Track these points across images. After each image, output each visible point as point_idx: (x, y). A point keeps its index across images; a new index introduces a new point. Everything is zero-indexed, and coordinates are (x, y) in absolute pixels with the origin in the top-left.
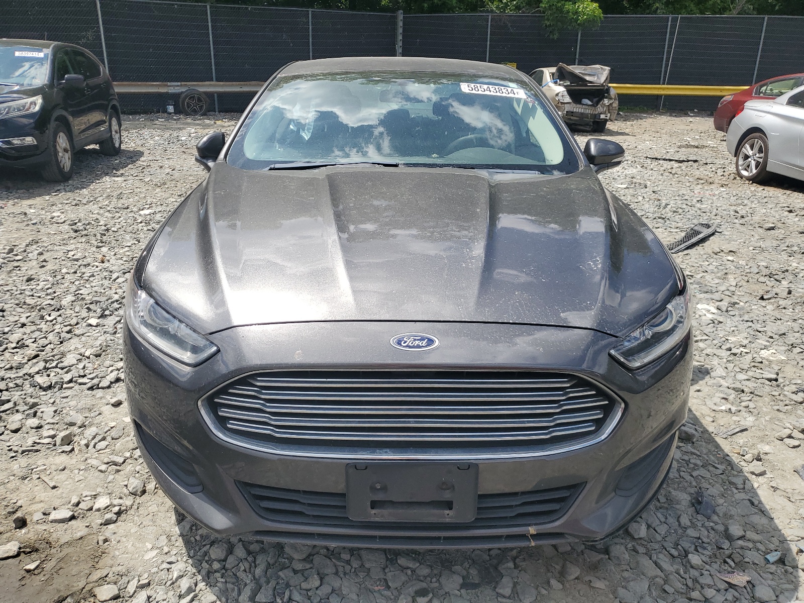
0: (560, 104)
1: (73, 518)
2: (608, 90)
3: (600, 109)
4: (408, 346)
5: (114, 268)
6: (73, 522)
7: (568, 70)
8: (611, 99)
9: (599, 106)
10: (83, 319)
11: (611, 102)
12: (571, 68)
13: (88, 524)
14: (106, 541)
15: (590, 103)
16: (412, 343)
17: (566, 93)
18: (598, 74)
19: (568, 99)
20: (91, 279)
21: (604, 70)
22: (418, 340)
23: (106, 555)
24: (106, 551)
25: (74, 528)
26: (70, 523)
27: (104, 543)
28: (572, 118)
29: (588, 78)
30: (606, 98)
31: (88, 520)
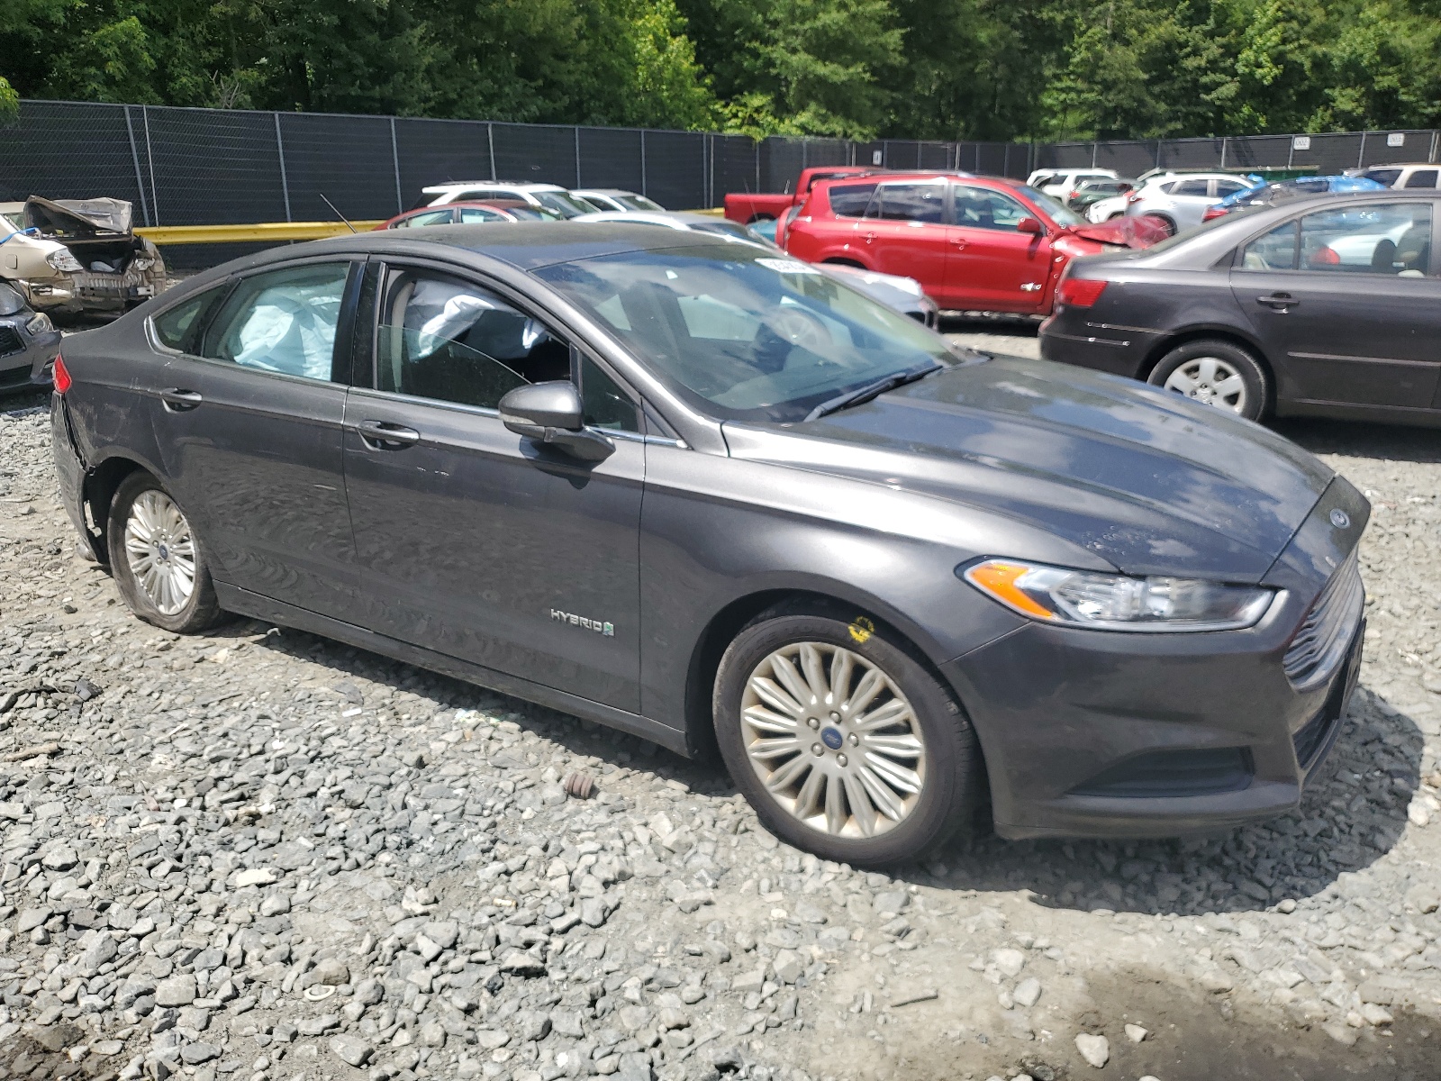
0: (61, 276)
2: (139, 244)
3: (130, 278)
7: (55, 209)
8: (149, 258)
9: (127, 272)
11: (151, 263)
12: (60, 204)
15: (109, 269)
17: (67, 253)
18: (115, 216)
19: (73, 265)
21: (122, 207)
28: (92, 299)
29: (97, 223)
30: (139, 257)
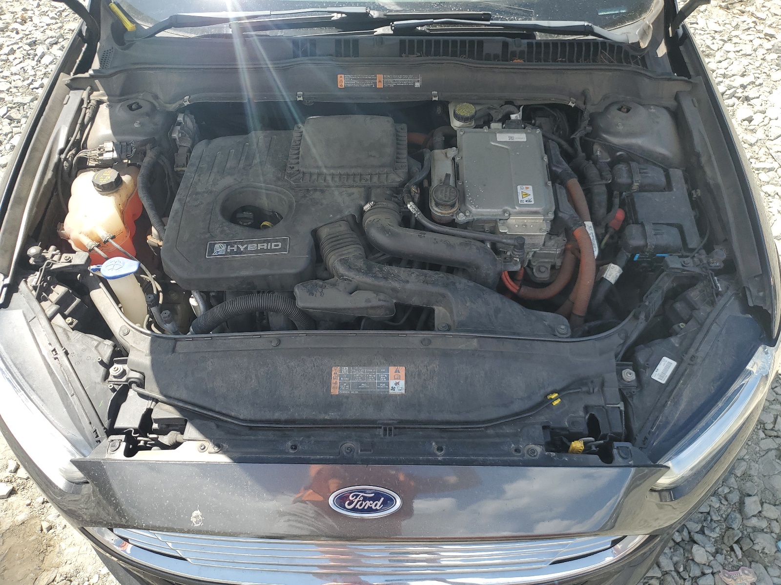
1: (13, 492)
4: (354, 510)
5: (38, 35)
6: (13, 498)
10: (6, 135)
13: (28, 502)
14: (50, 528)
16: (361, 505)
20: (11, 57)
22: (370, 499)
23: (51, 548)
24: (52, 543)
25: (14, 507)
26: (10, 500)
27: (48, 531)
31: (29, 494)
